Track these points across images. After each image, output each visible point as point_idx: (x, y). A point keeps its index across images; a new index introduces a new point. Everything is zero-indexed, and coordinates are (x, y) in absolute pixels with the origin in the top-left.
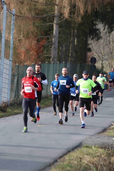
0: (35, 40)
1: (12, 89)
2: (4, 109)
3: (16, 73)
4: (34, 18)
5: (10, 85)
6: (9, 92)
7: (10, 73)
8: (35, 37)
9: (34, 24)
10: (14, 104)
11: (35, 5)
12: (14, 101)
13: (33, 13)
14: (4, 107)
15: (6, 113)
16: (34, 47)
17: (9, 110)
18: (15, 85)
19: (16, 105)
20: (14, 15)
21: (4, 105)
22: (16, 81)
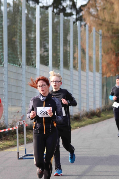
0: (114, 55)
1: (102, 98)
2: (99, 114)
3: (105, 84)
4: (112, 37)
5: (101, 94)
6: (101, 100)
7: (101, 84)
8: (114, 52)
9: (112, 41)
10: (105, 110)
11: (112, 26)
12: (105, 107)
13: (110, 33)
14: (98, 113)
15: (101, 118)
16: (114, 61)
17: (103, 115)
18: (105, 93)
19: (107, 110)
20: (101, 35)
21: (98, 111)
22: (105, 90)
